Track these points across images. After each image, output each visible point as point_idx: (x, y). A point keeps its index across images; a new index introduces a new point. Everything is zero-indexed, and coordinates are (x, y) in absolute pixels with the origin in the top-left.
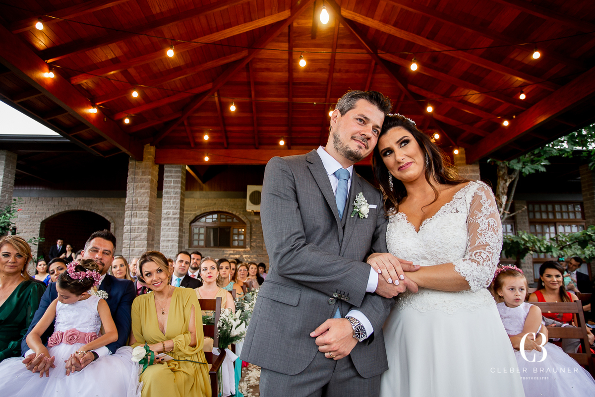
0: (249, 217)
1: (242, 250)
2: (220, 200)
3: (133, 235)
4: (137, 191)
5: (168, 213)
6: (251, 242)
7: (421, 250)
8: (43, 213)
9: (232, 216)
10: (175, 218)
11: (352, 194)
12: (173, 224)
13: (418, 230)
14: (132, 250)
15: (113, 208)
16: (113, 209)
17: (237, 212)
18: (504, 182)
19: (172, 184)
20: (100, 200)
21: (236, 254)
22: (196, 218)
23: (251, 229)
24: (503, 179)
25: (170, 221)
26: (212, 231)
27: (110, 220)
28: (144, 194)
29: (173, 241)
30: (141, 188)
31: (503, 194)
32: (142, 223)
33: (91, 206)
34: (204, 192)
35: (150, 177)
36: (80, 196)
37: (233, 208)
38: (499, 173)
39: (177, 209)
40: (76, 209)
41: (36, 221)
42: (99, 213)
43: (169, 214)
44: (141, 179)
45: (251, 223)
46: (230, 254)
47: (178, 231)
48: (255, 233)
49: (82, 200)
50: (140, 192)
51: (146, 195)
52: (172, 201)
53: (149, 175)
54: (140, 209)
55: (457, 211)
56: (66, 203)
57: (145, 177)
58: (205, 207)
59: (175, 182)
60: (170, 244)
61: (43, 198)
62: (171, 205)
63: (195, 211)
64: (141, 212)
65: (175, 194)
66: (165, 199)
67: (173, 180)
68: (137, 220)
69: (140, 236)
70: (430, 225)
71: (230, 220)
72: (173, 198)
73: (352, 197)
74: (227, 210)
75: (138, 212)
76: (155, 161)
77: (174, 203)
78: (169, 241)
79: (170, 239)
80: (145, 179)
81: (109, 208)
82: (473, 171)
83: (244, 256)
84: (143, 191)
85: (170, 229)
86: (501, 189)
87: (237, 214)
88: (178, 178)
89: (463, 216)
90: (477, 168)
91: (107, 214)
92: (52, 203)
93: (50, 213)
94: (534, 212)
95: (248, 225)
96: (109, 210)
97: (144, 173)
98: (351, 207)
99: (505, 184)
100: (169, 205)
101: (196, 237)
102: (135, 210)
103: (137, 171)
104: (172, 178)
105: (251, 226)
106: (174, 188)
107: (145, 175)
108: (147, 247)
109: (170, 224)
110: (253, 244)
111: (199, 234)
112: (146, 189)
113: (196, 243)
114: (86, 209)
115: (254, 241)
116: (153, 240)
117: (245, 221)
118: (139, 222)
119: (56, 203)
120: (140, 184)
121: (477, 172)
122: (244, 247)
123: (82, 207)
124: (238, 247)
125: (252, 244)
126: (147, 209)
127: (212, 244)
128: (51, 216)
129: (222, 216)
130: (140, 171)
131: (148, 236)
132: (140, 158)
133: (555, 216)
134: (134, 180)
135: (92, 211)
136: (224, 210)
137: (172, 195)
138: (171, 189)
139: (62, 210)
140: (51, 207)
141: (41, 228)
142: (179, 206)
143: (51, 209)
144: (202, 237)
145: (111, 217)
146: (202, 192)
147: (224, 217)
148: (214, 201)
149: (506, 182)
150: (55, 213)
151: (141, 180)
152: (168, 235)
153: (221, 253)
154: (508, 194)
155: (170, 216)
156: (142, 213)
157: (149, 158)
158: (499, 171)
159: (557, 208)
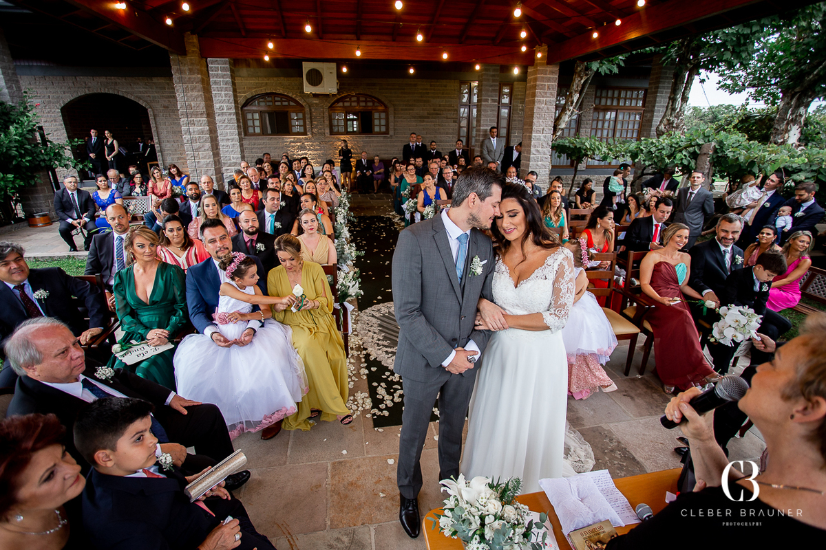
0: (307, 100)
1: (303, 137)
2: (271, 79)
3: (196, 145)
4: (189, 95)
5: (221, 108)
6: (312, 128)
7: (516, 301)
8: (58, 97)
9: (289, 99)
10: (230, 114)
11: (470, 257)
12: (229, 121)
13: (516, 287)
14: (198, 162)
15: (144, 89)
16: (146, 92)
17: (293, 94)
18: (579, 79)
19: (220, 72)
20: (125, 79)
21: (297, 142)
22: (246, 101)
23: (311, 114)
24: (579, 76)
25: (225, 117)
26: (267, 115)
27: (146, 105)
28: (197, 97)
29: (233, 139)
30: (192, 90)
31: (576, 91)
32: (202, 132)
33: (117, 88)
34: (252, 70)
35: (199, 76)
36: (100, 75)
37: (288, 88)
38: (577, 69)
39: (231, 103)
40: (99, 91)
41: (54, 108)
42: (129, 97)
43: (223, 109)
44: (189, 78)
45: (310, 106)
46: (291, 142)
47: (236, 128)
48: (316, 118)
49: (103, 79)
50: (192, 96)
51: (200, 99)
52: (223, 93)
53: (198, 74)
54: (196, 115)
55: (546, 278)
56: (84, 84)
57: (194, 76)
58: (255, 88)
59: (223, 69)
60: (230, 143)
61: (51, 77)
62: (224, 98)
63: (244, 92)
64: (198, 119)
65: (226, 84)
66: (214, 90)
67: (219, 66)
68: (196, 128)
69: (203, 146)
70: (526, 286)
71: (286, 103)
72: (223, 89)
73: (469, 259)
74: (281, 92)
75: (195, 119)
76: (201, 54)
77: (225, 94)
78: (229, 139)
79: (229, 137)
80: (195, 78)
81: (140, 90)
82: (552, 72)
83: (306, 144)
84: (195, 94)
85: (227, 126)
86: (575, 87)
87: (294, 96)
88: (226, 64)
89: (549, 283)
90: (556, 69)
91: (140, 98)
92: (65, 84)
93: (68, 98)
94: (600, 98)
95: (307, 110)
96: (140, 92)
97: (191, 71)
98: (468, 268)
99: (580, 81)
100: (220, 98)
101: (250, 123)
102: (191, 117)
103: (182, 68)
104: (219, 64)
105: (310, 110)
106: (223, 76)
107: (193, 74)
108: (214, 157)
109: (226, 121)
110: (315, 131)
111: (253, 120)
112: (199, 91)
113: (251, 130)
114: (111, 92)
115: (315, 127)
116: (217, 148)
117: (304, 105)
118: (198, 131)
119: (71, 84)
120: (189, 85)
121: (556, 74)
122: (305, 134)
123: (106, 89)
124: (298, 134)
125: (313, 131)
126: (205, 116)
127: (269, 132)
128: (71, 101)
129: (276, 99)
130: (186, 68)
131: (212, 146)
132: (183, 52)
133: (618, 103)
134: (181, 81)
135: (120, 94)
136: (278, 91)
137: (222, 86)
138: (220, 78)
139: (81, 93)
140: (66, 90)
141: (63, 116)
142: (232, 99)
143: (68, 92)
144: (257, 123)
145: (146, 101)
146: (249, 69)
147: (279, 99)
148: (266, 81)
149: (581, 79)
150: (74, 97)
151: (190, 81)
152: (227, 133)
153: (280, 141)
154: (580, 93)
155: (225, 111)
156: (200, 121)
157: (193, 52)
158: (577, 67)
159: (623, 95)
